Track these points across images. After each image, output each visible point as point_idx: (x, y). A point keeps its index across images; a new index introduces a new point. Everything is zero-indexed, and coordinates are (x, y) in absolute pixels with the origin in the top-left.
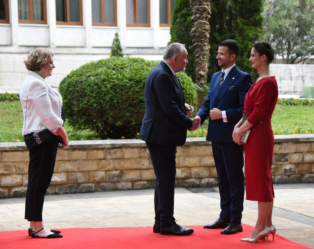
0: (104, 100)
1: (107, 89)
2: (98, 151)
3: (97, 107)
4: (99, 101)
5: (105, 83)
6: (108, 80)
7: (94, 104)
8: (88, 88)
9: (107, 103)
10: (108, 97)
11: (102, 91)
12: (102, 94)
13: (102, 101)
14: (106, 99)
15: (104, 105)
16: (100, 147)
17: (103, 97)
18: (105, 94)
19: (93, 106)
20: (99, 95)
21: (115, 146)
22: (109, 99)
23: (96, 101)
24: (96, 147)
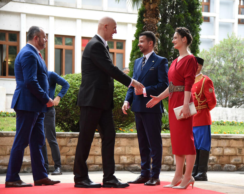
0: (68, 102)
1: (71, 93)
2: (60, 139)
3: (62, 107)
4: (64, 103)
5: (70, 89)
6: (72, 87)
7: (60, 105)
8: (56, 93)
9: (71, 104)
10: (71, 100)
11: (67, 95)
12: (67, 97)
13: (66, 103)
14: (70, 101)
15: (68, 106)
16: (62, 136)
17: (67, 99)
18: (69, 98)
19: (60, 106)
20: (65, 98)
21: (74, 135)
22: (73, 101)
23: (62, 103)
24: (59, 136)
